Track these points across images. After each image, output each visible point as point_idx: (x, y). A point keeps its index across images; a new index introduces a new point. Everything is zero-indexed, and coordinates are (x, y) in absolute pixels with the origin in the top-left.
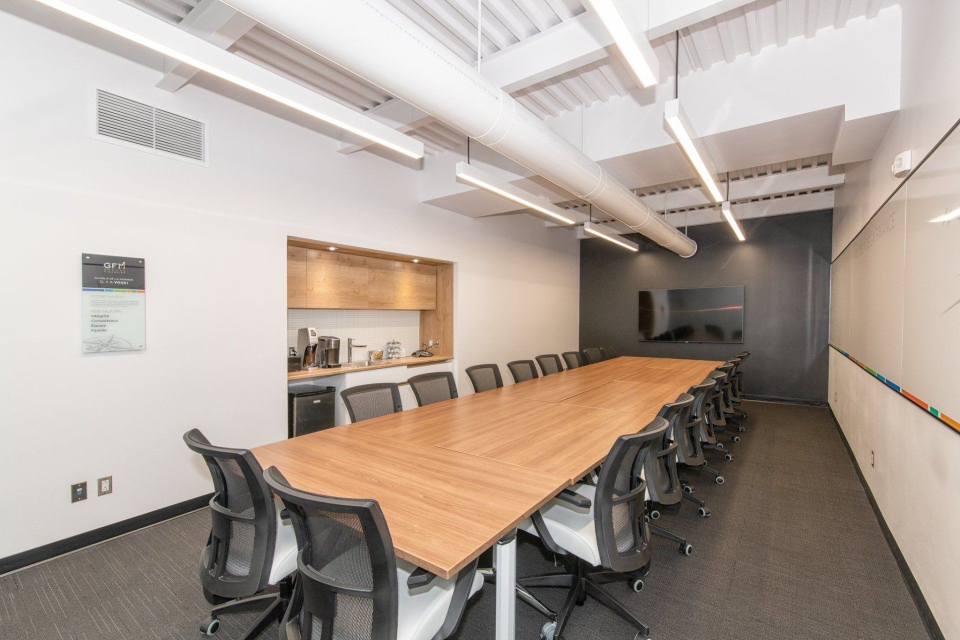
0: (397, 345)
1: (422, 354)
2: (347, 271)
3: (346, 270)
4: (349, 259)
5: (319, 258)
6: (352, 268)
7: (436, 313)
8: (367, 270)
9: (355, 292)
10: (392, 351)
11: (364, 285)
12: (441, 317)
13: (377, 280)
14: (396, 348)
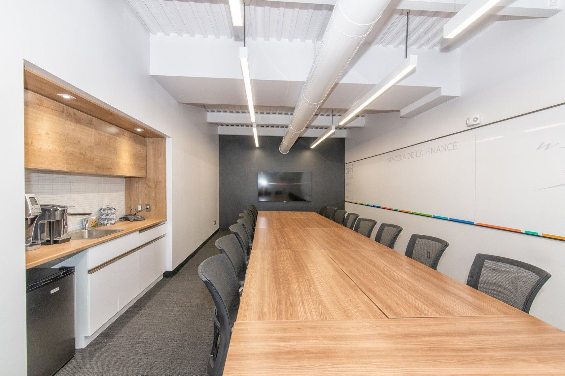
0: (113, 211)
1: (136, 219)
2: (73, 127)
3: (70, 127)
4: (74, 114)
5: (40, 104)
6: (78, 125)
7: (145, 180)
8: (93, 130)
9: (81, 154)
10: (108, 217)
11: (90, 147)
12: (151, 184)
13: (101, 143)
14: (112, 214)
